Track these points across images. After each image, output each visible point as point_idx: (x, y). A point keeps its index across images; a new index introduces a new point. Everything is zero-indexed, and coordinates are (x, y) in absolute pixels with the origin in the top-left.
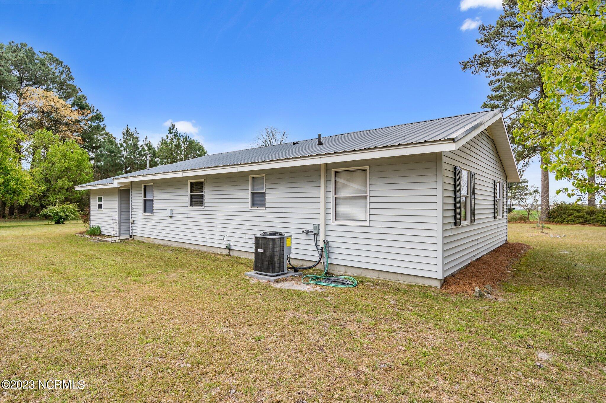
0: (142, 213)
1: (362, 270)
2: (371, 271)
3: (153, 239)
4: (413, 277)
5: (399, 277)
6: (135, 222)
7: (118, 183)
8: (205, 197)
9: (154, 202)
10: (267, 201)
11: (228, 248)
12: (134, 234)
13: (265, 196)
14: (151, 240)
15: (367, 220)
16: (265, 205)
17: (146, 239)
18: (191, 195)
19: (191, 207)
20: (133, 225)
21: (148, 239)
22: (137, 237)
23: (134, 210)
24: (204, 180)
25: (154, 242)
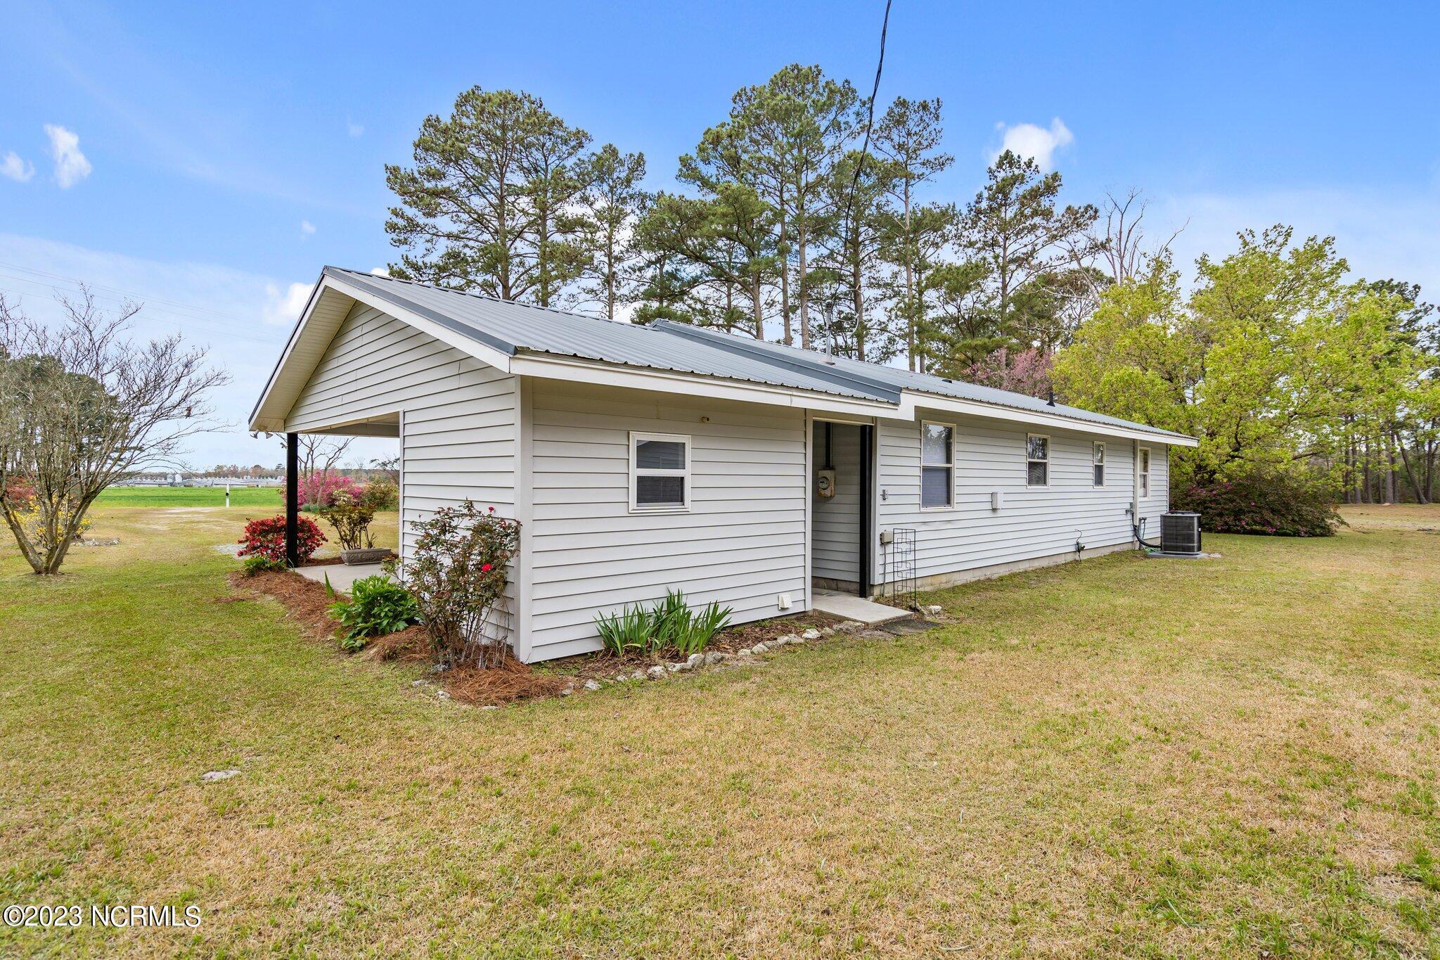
0: (919, 507)
3: (949, 576)
7: (917, 408)
8: (1050, 468)
9: (956, 473)
10: (1105, 477)
11: (1080, 549)
12: (887, 579)
13: (1105, 470)
14: (945, 579)
15: (1146, 496)
16: (1105, 482)
17: (929, 580)
18: (1029, 463)
19: (1031, 487)
20: (887, 549)
21: (932, 580)
22: (895, 585)
23: (889, 500)
24: (1049, 437)
25: (953, 582)
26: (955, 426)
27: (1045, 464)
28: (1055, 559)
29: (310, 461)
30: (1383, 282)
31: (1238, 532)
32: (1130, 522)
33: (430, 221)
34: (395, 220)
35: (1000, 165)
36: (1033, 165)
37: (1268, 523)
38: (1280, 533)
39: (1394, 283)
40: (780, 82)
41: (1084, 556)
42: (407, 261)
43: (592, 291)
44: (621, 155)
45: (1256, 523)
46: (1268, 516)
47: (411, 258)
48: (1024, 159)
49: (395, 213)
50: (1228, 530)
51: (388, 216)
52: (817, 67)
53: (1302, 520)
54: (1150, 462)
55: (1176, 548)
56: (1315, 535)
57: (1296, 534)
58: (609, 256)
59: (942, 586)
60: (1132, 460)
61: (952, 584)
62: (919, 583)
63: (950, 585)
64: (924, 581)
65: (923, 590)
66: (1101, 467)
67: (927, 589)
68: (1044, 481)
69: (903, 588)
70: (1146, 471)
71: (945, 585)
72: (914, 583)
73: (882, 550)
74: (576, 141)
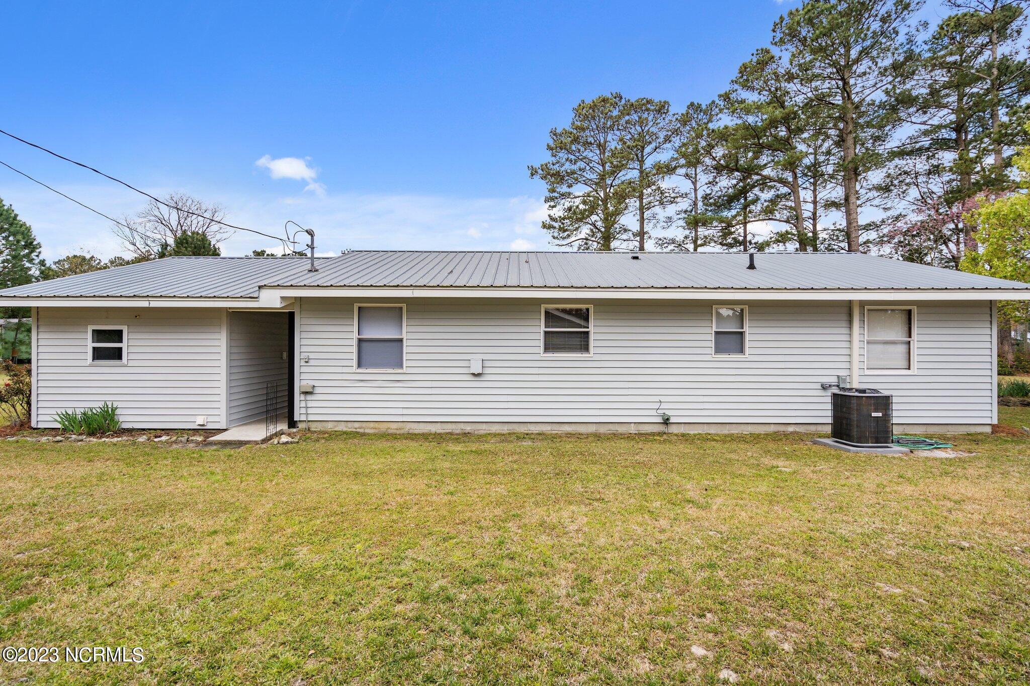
0: (354, 369)
1: (905, 426)
2: (916, 426)
3: (402, 424)
4: (964, 426)
5: (950, 428)
6: (317, 390)
9: (405, 343)
10: (749, 344)
11: (667, 422)
12: (311, 418)
13: (747, 337)
14: (394, 426)
15: (909, 369)
16: (747, 351)
17: (372, 425)
18: (546, 333)
19: (550, 355)
20: (309, 397)
21: (376, 425)
22: (324, 424)
23: (312, 363)
24: (591, 307)
25: (407, 430)
26: (404, 306)
27: (587, 333)
28: (611, 427)
33: (570, 190)
34: (550, 194)
42: (551, 216)
43: (684, 211)
44: (703, 108)
47: (554, 215)
49: (549, 190)
54: (916, 325)
58: (694, 183)
59: (390, 431)
60: (845, 324)
61: (405, 431)
62: (357, 425)
63: (402, 432)
64: (364, 425)
65: (361, 431)
66: (741, 334)
67: (367, 431)
68: (585, 348)
69: (335, 427)
70: (910, 336)
71: (395, 431)
72: (350, 425)
73: (303, 397)
74: (662, 109)
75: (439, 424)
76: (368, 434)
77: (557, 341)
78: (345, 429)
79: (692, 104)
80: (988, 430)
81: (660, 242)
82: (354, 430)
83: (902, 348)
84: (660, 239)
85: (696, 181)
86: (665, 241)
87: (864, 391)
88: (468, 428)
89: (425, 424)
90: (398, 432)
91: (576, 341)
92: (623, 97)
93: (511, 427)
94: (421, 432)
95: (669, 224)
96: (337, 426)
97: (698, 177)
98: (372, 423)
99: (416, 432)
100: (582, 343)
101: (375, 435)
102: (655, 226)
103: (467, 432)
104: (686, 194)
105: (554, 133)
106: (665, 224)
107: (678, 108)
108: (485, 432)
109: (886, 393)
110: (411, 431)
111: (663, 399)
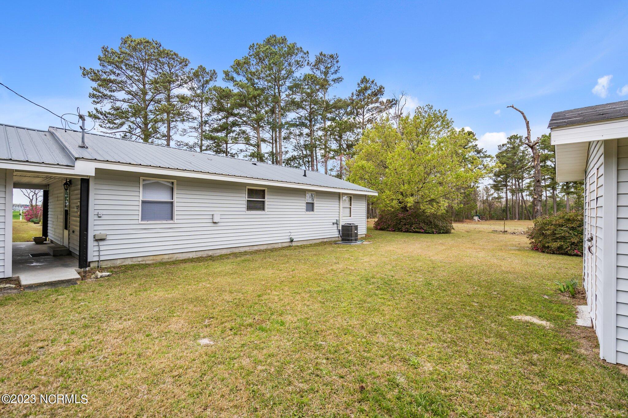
0: (140, 221)
3: (172, 255)
6: (108, 237)
7: (96, 169)
8: (266, 203)
9: (175, 204)
10: (315, 208)
11: (292, 241)
12: (102, 258)
13: (315, 205)
14: (166, 257)
15: (350, 216)
16: (315, 210)
17: (151, 258)
18: (247, 200)
19: (249, 212)
20: (101, 243)
21: (154, 258)
22: (113, 261)
23: (104, 217)
24: (266, 189)
25: (175, 258)
26: (175, 181)
27: (264, 201)
28: (273, 245)
29: (35, 199)
30: (515, 136)
31: (410, 232)
32: (336, 228)
33: (113, 94)
34: (95, 92)
35: (362, 82)
36: (374, 82)
37: (421, 228)
38: (426, 232)
39: (518, 136)
40: (268, 42)
41: (294, 244)
42: (97, 110)
43: (195, 128)
44: (207, 71)
45: (417, 228)
46: (422, 225)
47: (99, 109)
48: (371, 80)
49: (94, 89)
50: (407, 231)
51: (91, 91)
52: (284, 37)
53: (436, 226)
54: (352, 202)
55: (348, 240)
56: (440, 233)
57: (433, 233)
58: (201, 113)
59: (164, 260)
60: (338, 201)
61: (174, 259)
62: (140, 259)
63: (172, 260)
64: (145, 258)
65: (144, 263)
66: (313, 204)
67: (147, 262)
68: (263, 209)
69: (123, 262)
70: (351, 206)
71: (167, 260)
72: (134, 260)
73: (96, 243)
74: (184, 63)
75: (194, 252)
76: (149, 265)
77: (252, 205)
78: (131, 263)
79: (201, 66)
80: (364, 236)
81: (179, 143)
82: (138, 263)
83: (349, 210)
84: (179, 142)
85: (202, 112)
86: (182, 143)
87: (350, 224)
88: (210, 253)
89: (186, 253)
90: (169, 260)
91: (260, 205)
92: (162, 46)
93: (231, 250)
94: (184, 258)
95: (185, 133)
96: (125, 262)
97: (203, 109)
98: (151, 257)
99: (181, 259)
100: (261, 206)
101: (153, 264)
102: (176, 133)
103: (210, 255)
104: (196, 118)
105: (105, 50)
106: (182, 133)
107: (193, 66)
108: (219, 254)
109: (356, 225)
110: (177, 259)
111: (291, 231)
